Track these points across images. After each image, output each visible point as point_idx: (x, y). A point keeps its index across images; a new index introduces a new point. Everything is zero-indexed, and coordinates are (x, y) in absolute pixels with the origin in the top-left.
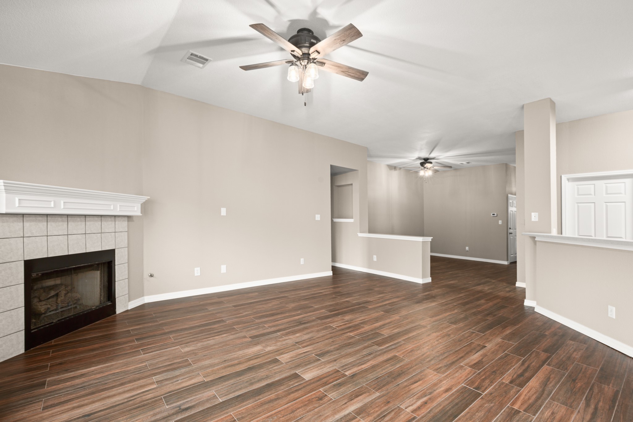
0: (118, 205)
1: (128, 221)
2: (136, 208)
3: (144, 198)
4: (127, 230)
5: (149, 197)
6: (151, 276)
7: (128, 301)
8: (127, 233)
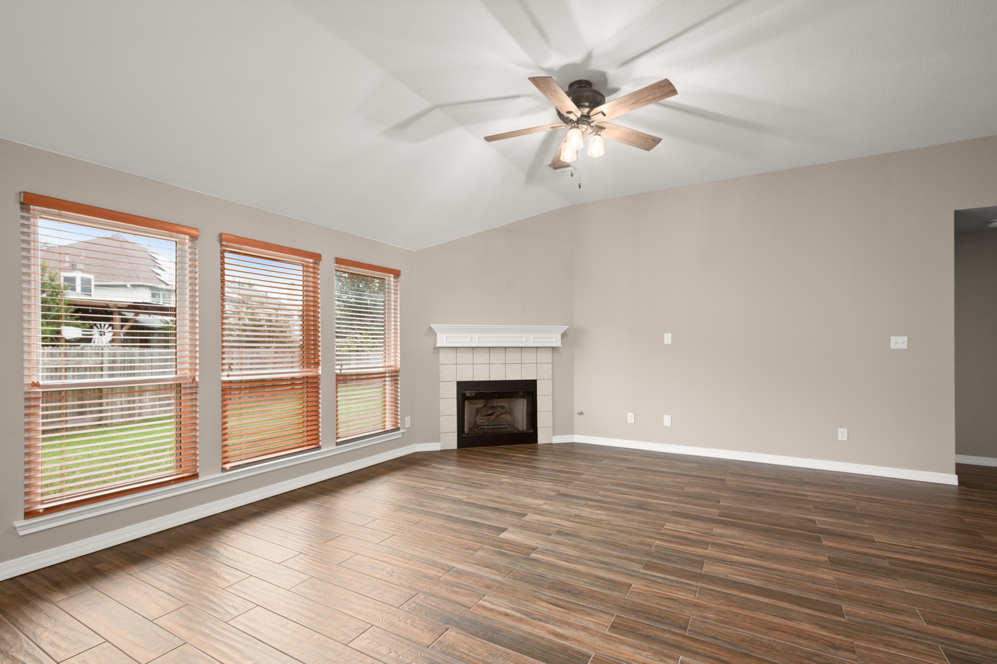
0: (532, 337)
1: (553, 353)
2: (554, 338)
3: (564, 328)
4: (551, 362)
5: (568, 327)
6: (581, 413)
7: (552, 433)
8: (551, 364)
